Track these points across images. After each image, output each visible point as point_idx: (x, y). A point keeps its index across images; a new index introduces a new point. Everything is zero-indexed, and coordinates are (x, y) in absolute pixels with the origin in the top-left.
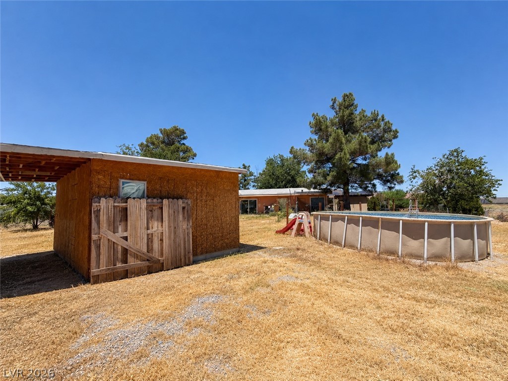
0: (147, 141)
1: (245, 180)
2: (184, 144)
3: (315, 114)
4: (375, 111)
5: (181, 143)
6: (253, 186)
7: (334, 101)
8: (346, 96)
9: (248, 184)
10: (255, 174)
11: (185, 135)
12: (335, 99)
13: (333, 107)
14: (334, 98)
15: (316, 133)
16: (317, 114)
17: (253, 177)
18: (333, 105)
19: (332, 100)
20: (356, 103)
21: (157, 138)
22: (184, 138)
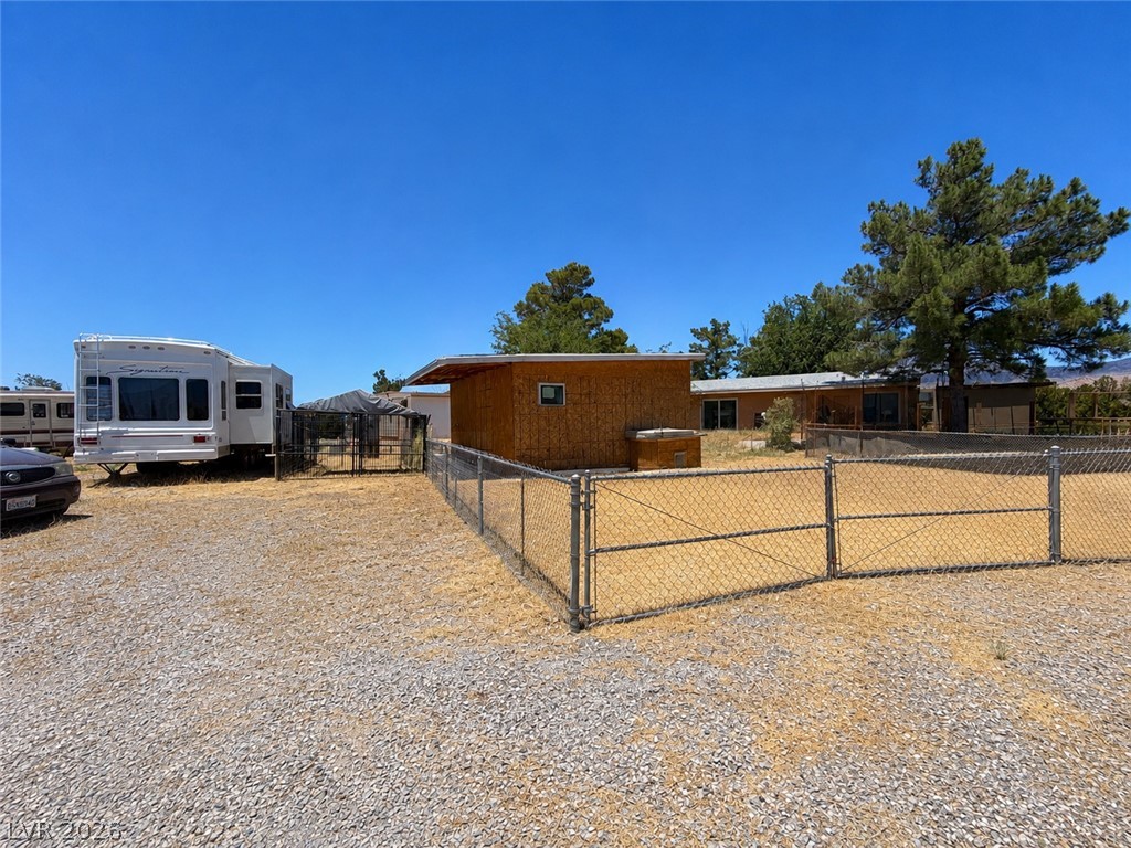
0: (527, 299)
1: (718, 356)
2: (589, 295)
3: (877, 203)
4: (1041, 177)
5: (585, 292)
6: (736, 369)
7: (925, 167)
8: (956, 153)
9: (724, 364)
10: (741, 341)
11: (590, 277)
12: (928, 163)
13: (924, 181)
14: (923, 160)
15: (874, 251)
16: (882, 202)
17: (736, 348)
18: (922, 178)
19: (920, 165)
20: (986, 162)
21: (543, 289)
22: (589, 283)
